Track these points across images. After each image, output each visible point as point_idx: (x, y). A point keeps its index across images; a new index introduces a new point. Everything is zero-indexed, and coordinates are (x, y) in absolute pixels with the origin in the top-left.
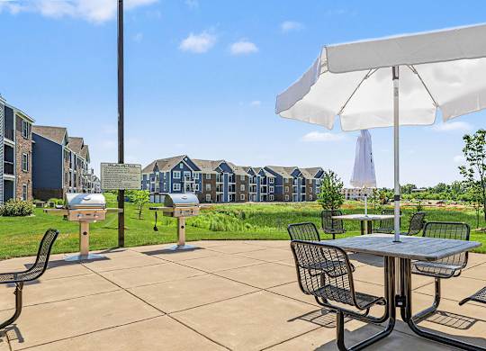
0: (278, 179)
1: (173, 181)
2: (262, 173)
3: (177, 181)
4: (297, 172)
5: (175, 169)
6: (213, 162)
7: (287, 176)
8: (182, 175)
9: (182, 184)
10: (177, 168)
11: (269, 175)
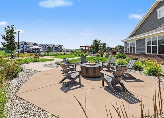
0: (49, 47)
1: (21, 47)
2: (45, 46)
3: (22, 48)
4: (54, 46)
5: (22, 45)
6: (32, 43)
7: (51, 47)
8: (24, 46)
9: (24, 48)
10: (22, 44)
11: (47, 46)
